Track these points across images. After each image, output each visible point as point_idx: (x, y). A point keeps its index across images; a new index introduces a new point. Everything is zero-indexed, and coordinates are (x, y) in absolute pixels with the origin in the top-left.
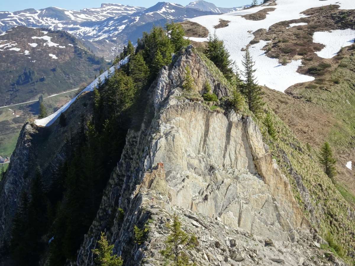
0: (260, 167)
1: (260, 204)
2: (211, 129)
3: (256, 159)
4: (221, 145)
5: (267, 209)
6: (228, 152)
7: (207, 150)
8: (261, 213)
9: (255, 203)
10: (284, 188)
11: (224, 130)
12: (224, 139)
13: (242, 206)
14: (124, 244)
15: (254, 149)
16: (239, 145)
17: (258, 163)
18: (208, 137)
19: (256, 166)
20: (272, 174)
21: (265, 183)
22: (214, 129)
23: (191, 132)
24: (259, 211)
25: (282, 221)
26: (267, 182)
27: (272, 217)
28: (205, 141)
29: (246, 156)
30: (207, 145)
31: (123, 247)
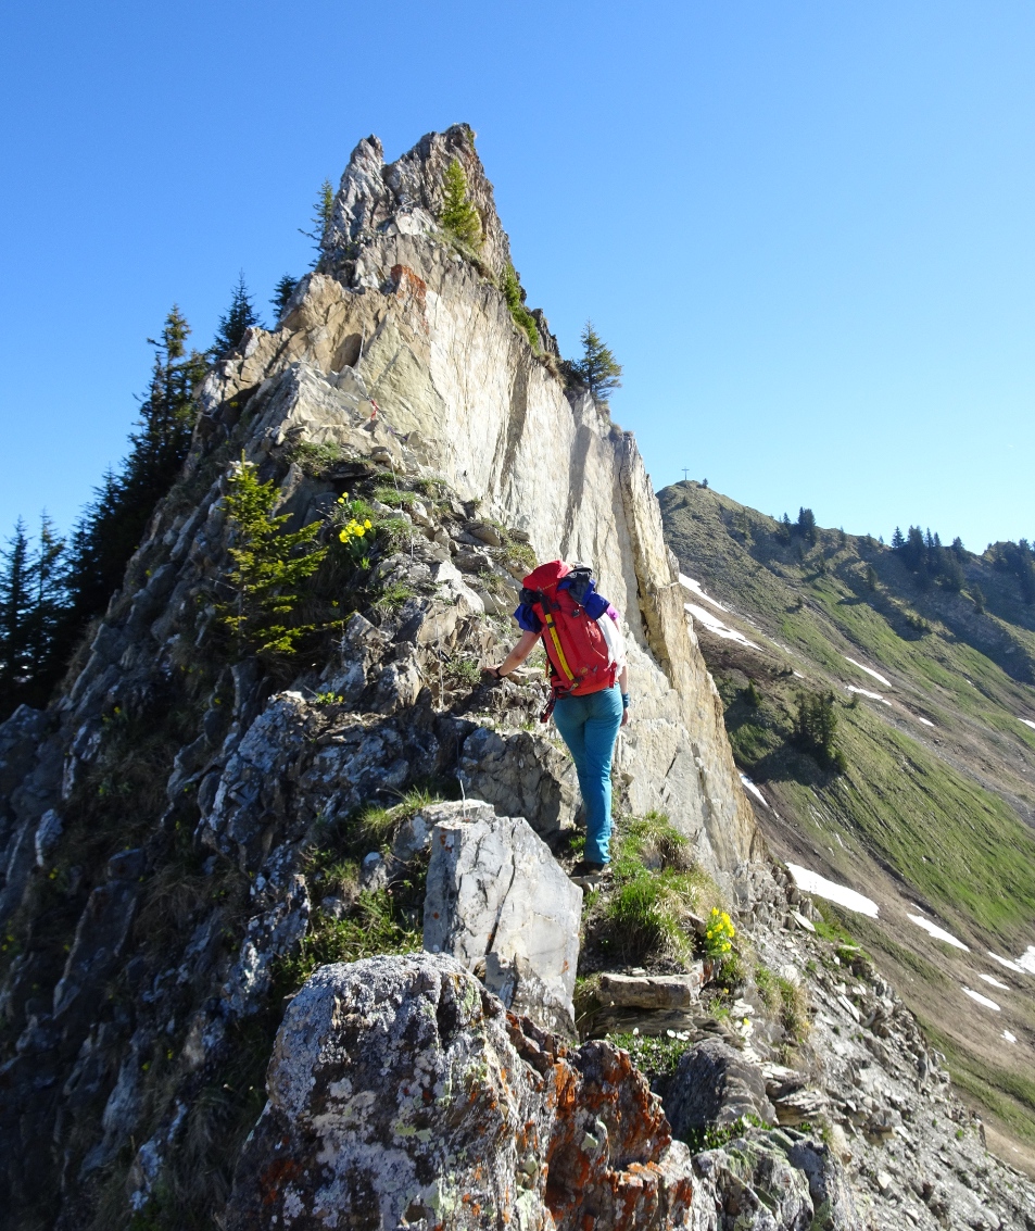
0: (660, 625)
1: (664, 758)
2: (529, 423)
3: (651, 593)
4: (557, 502)
5: (680, 780)
6: (575, 532)
7: (515, 498)
8: (666, 794)
9: (651, 752)
10: (714, 719)
11: (565, 452)
12: (563, 483)
13: (623, 752)
14: (96, 738)
15: (643, 550)
16: (604, 524)
17: (654, 609)
18: (520, 446)
19: (644, 621)
20: (688, 656)
21: (672, 686)
22: (538, 426)
23: (470, 387)
24: (661, 785)
25: (716, 830)
26: (675, 683)
27: (692, 811)
28: (510, 457)
29: (623, 576)
30: (517, 476)
31: (83, 769)
